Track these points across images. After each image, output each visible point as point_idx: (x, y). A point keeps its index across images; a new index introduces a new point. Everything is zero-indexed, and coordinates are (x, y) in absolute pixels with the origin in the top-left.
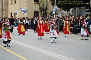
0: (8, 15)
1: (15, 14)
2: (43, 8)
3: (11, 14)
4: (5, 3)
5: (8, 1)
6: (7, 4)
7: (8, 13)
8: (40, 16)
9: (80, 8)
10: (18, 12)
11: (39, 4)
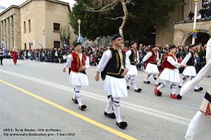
0: (21, 46)
1: (31, 44)
2: (65, 38)
3: (25, 44)
4: (16, 30)
5: (20, 29)
7: (20, 43)
9: (106, 37)
10: (34, 42)
11: (60, 32)
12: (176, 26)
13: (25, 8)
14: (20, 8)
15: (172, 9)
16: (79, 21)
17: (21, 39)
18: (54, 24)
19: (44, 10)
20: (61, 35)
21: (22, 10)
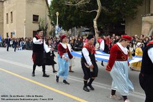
0: (3, 35)
1: (12, 34)
3: (7, 34)
5: (3, 19)
6: (3, 23)
7: (3, 33)
11: (39, 23)
12: (144, 19)
13: (7, 1)
14: (3, 2)
15: (141, 3)
16: (57, 14)
17: (3, 29)
18: (34, 15)
19: (25, 3)
20: (39, 26)
21: (5, 3)
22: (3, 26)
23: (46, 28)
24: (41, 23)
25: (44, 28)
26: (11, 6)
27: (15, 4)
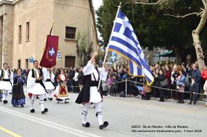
0: (12, 64)
2: (84, 50)
3: (19, 61)
4: (6, 39)
5: (13, 36)
6: (12, 43)
7: (12, 59)
8: (76, 65)
11: (77, 42)
13: (21, 4)
14: (14, 5)
17: (12, 52)
18: (67, 28)
19: (51, 7)
20: (77, 46)
21: (16, 7)
22: (12, 48)
23: (91, 50)
24: (80, 41)
25: (87, 50)
26: (26, 11)
27: (35, 8)
